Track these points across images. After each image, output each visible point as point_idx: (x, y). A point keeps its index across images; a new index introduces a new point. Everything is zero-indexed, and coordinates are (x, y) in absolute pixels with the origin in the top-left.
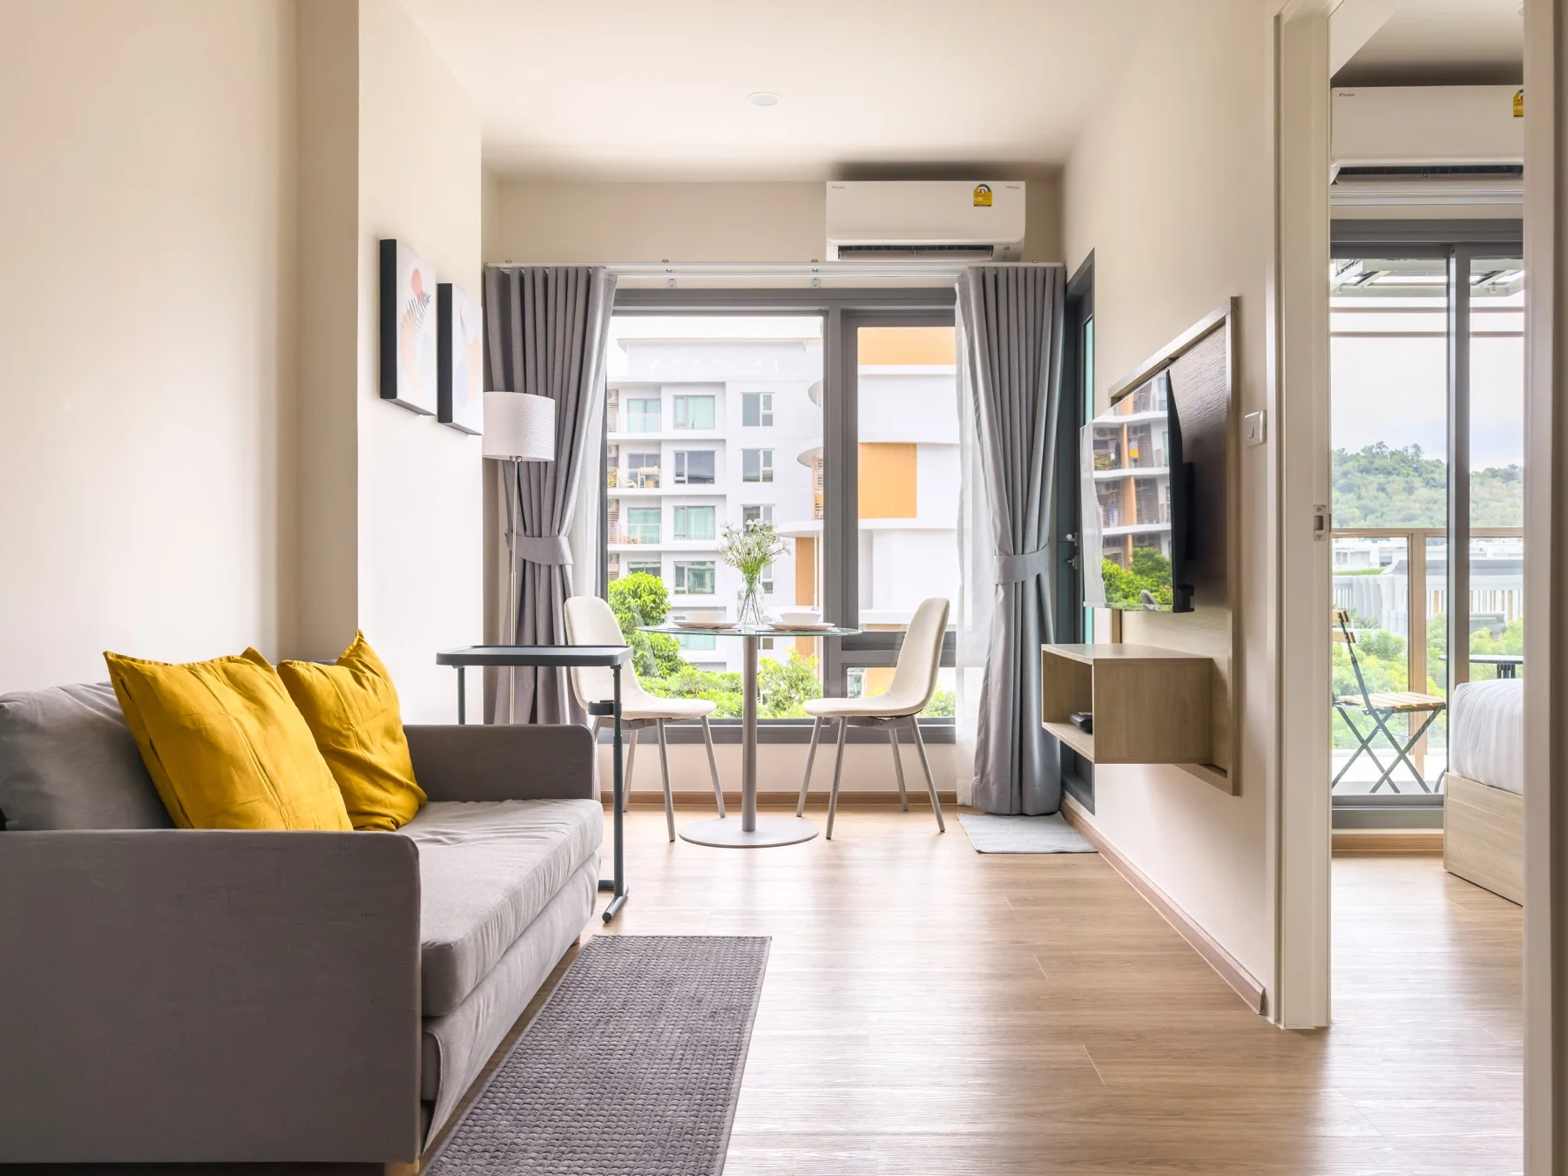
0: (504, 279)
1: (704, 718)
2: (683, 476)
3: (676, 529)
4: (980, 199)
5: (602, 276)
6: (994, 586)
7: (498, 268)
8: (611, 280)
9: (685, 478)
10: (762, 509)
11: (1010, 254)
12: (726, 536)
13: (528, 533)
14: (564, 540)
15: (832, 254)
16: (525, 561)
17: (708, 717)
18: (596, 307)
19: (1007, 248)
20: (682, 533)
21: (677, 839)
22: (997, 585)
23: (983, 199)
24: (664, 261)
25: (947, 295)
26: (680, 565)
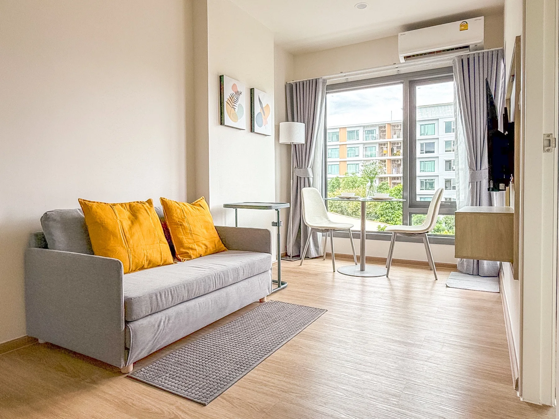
0: (291, 86)
1: (349, 229)
2: (423, 151)
3: (421, 169)
4: (463, 28)
5: (321, 81)
6: (468, 183)
7: (290, 83)
8: (324, 81)
9: (424, 152)
10: (452, 161)
11: (477, 48)
12: (362, 166)
13: (299, 167)
14: (310, 170)
15: (402, 60)
16: (298, 176)
17: (351, 229)
18: (319, 91)
19: (476, 46)
20: (423, 170)
21: (336, 272)
22: (469, 183)
23: (464, 28)
24: (341, 73)
25: (450, 69)
26: (422, 181)
